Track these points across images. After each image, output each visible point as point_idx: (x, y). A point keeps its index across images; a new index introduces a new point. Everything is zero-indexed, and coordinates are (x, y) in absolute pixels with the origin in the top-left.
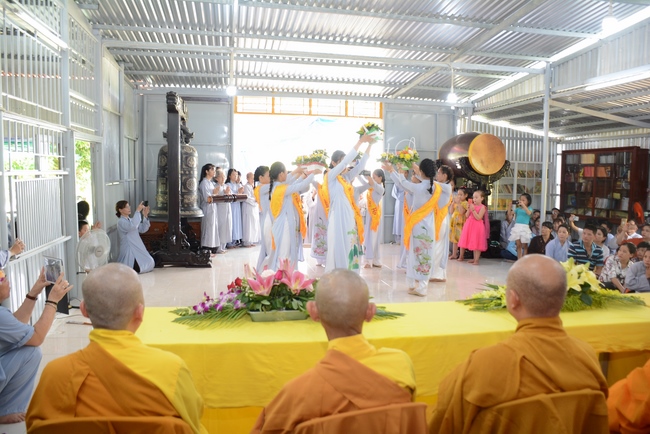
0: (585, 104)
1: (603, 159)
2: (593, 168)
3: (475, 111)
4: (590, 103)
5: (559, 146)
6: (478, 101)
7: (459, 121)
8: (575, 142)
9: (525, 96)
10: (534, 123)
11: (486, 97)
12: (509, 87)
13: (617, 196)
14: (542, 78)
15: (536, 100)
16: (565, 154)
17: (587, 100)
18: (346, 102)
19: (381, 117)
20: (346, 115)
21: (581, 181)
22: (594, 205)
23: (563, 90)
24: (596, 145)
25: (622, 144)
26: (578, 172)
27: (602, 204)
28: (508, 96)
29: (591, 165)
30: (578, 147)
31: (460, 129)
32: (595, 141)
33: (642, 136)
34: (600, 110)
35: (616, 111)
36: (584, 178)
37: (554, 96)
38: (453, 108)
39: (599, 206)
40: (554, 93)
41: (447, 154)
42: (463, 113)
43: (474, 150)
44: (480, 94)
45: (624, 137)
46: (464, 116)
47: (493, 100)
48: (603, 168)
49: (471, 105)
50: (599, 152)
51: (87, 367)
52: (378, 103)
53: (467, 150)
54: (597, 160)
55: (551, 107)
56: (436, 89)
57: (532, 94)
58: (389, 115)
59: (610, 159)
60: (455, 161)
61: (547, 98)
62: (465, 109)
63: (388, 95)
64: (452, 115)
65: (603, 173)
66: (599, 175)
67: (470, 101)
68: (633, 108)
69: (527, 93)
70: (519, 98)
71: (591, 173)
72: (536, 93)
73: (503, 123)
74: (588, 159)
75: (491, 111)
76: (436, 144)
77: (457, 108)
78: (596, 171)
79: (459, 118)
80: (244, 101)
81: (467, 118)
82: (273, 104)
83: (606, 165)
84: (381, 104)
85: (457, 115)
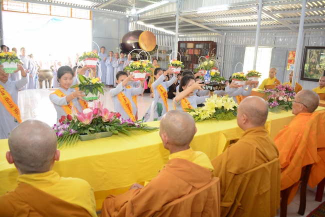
0: (194, 19)
1: (197, 46)
2: (193, 50)
3: (139, 19)
4: (196, 20)
6: (141, 14)
7: (130, 24)
8: (184, 37)
9: (166, 13)
10: (167, 27)
11: (145, 12)
12: (158, 8)
14: (175, 5)
15: (172, 16)
16: (179, 43)
17: (195, 18)
18: (71, 9)
19: (90, 19)
20: (71, 17)
21: (187, 56)
22: (193, 67)
23: (185, 12)
24: (194, 39)
25: (205, 39)
26: (185, 52)
28: (157, 12)
29: (192, 49)
30: (185, 40)
31: (132, 28)
32: (193, 37)
33: (214, 36)
34: (199, 23)
35: (206, 24)
36: (188, 54)
37: (181, 15)
38: (127, 17)
40: (181, 13)
41: (127, 41)
42: (132, 20)
43: (142, 39)
44: (142, 10)
45: (205, 36)
46: (133, 21)
47: (149, 14)
49: (137, 16)
50: (195, 43)
51: (27, 205)
52: (89, 11)
53: (138, 39)
54: (195, 46)
55: (179, 19)
56: (121, 6)
57: (169, 13)
58: (95, 18)
59: (200, 46)
60: (132, 44)
61: (178, 15)
62: (133, 17)
63: (94, 7)
64: (127, 20)
65: (197, 52)
66: (195, 54)
67: (136, 14)
68: (214, 24)
69: (167, 12)
70: (163, 14)
71: (191, 52)
72: (172, 12)
73: (151, 26)
74: (190, 46)
75: (148, 19)
76: (119, 35)
77: (130, 17)
78: (194, 51)
79: (130, 22)
80: (9, 3)
81: (135, 22)
82: (28, 7)
83: (198, 49)
84: (90, 12)
85: (129, 20)
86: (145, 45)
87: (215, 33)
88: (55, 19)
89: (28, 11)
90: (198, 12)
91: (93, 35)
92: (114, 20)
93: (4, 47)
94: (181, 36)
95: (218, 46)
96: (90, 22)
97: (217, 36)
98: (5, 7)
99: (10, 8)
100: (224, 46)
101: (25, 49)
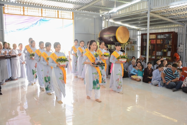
0: (162, 14)
1: (159, 37)
3: (111, 17)
5: (138, 32)
6: (112, 13)
7: (103, 22)
9: (137, 11)
13: (165, 51)
17: (163, 12)
18: (58, 12)
19: (73, 19)
20: (58, 18)
25: (166, 31)
27: (158, 54)
28: (128, 11)
29: (154, 39)
34: (165, 17)
36: (151, 44)
37: (152, 11)
38: (101, 16)
39: (157, 55)
40: (152, 9)
41: (104, 35)
42: (104, 18)
43: (118, 33)
45: (167, 28)
48: (159, 40)
49: (109, 15)
50: (157, 34)
52: (71, 12)
54: (157, 37)
56: (98, 7)
57: (140, 10)
58: (76, 18)
61: (149, 12)
63: (76, 9)
65: (159, 42)
66: (157, 43)
67: (109, 13)
69: (138, 9)
71: (154, 42)
74: (153, 37)
75: (120, 17)
76: (95, 31)
77: (103, 16)
78: (156, 42)
79: (103, 20)
80: (9, 8)
81: (107, 20)
82: (24, 11)
83: (160, 39)
84: (73, 13)
85: (102, 19)
86: (121, 38)
87: (177, 24)
88: (43, 20)
89: (24, 14)
90: (171, 7)
91: (75, 31)
92: (91, 19)
93: (5, 44)
94: (143, 29)
95: (179, 35)
96: (72, 21)
97: (178, 27)
98: (6, 11)
99: (10, 11)
100: (185, 35)
101: (23, 45)
